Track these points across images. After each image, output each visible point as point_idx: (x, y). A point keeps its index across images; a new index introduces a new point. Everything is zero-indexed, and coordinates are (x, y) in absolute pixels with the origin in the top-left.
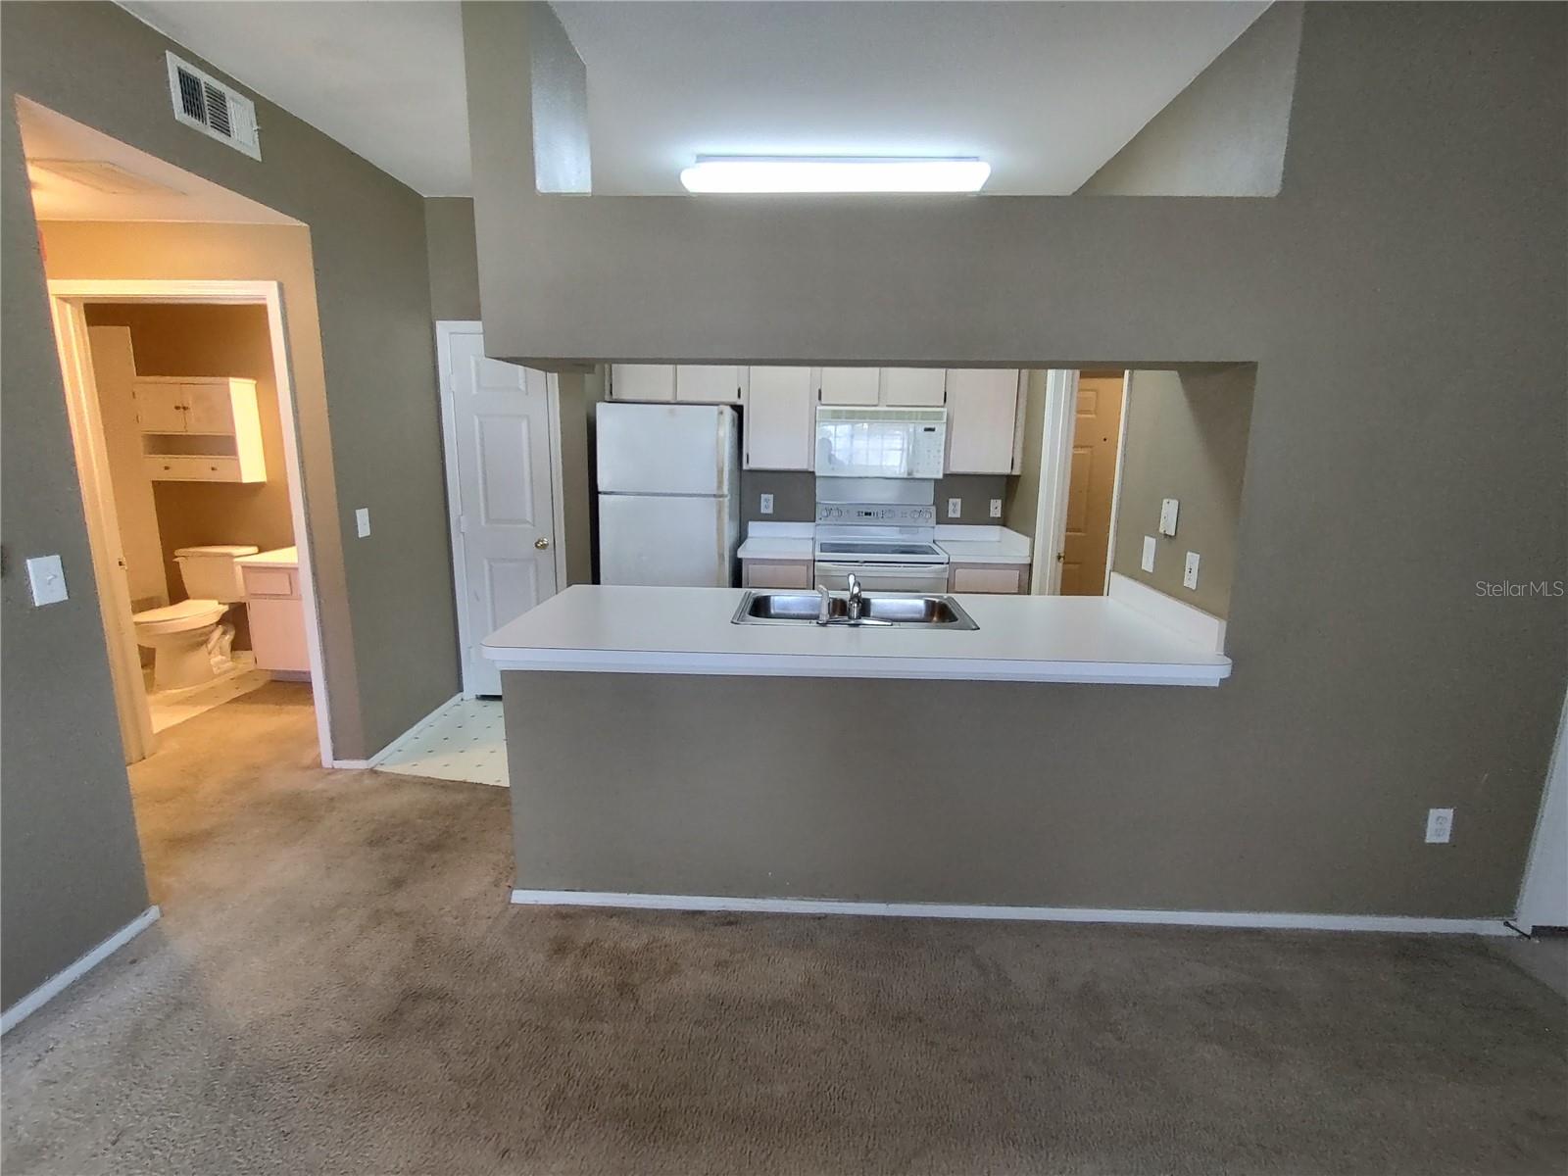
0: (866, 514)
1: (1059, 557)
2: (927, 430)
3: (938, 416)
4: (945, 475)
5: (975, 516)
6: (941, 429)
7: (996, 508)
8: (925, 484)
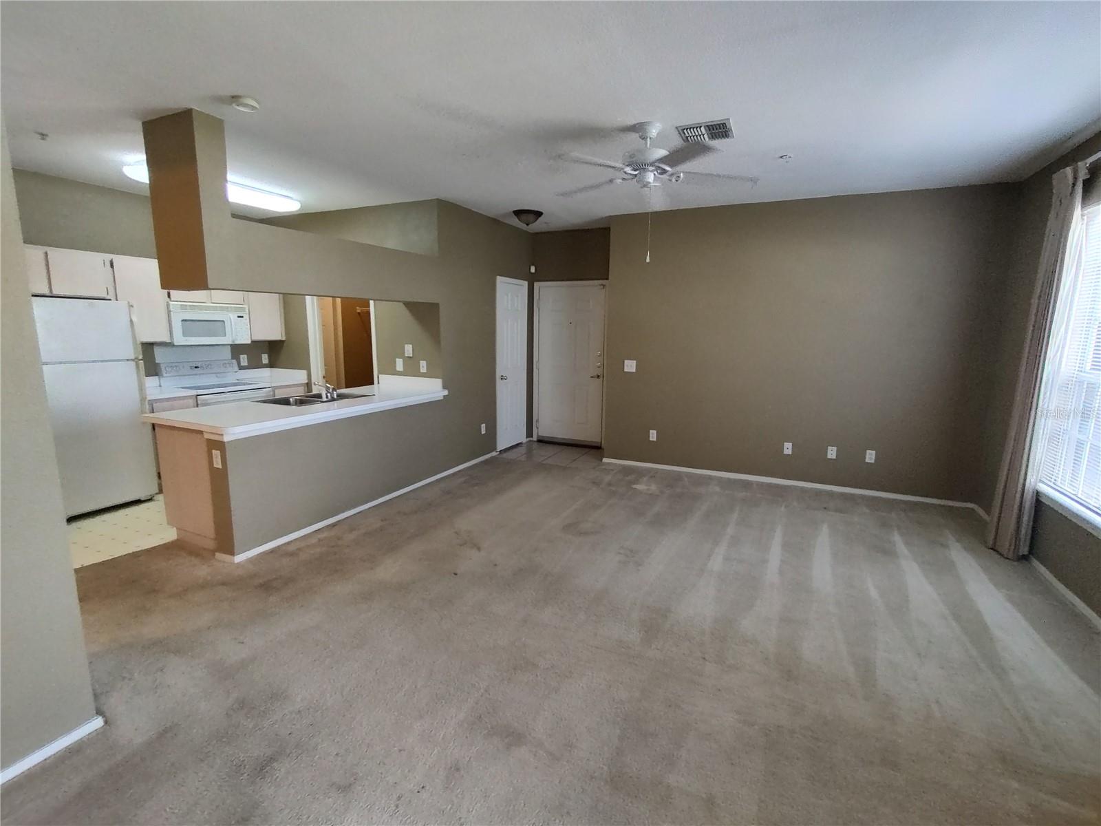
0: (196, 367)
1: (324, 377)
2: (239, 317)
3: (243, 309)
4: (252, 342)
5: (255, 364)
6: (246, 317)
7: (265, 359)
8: (227, 347)
